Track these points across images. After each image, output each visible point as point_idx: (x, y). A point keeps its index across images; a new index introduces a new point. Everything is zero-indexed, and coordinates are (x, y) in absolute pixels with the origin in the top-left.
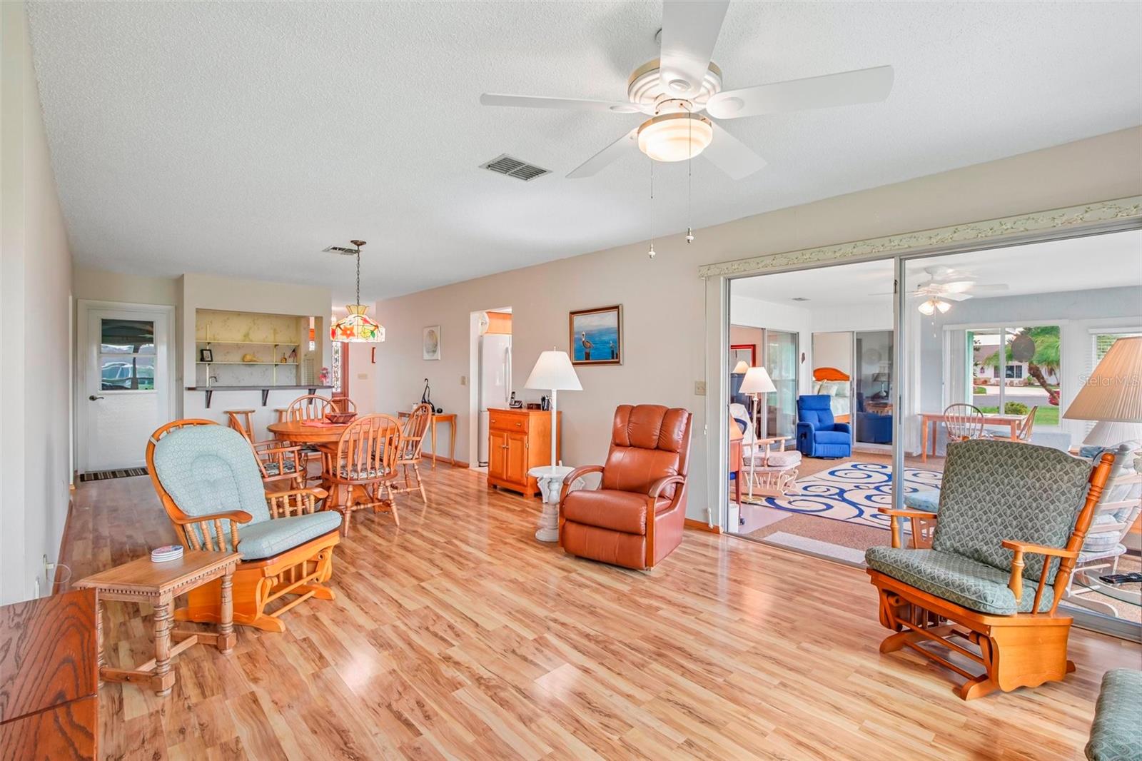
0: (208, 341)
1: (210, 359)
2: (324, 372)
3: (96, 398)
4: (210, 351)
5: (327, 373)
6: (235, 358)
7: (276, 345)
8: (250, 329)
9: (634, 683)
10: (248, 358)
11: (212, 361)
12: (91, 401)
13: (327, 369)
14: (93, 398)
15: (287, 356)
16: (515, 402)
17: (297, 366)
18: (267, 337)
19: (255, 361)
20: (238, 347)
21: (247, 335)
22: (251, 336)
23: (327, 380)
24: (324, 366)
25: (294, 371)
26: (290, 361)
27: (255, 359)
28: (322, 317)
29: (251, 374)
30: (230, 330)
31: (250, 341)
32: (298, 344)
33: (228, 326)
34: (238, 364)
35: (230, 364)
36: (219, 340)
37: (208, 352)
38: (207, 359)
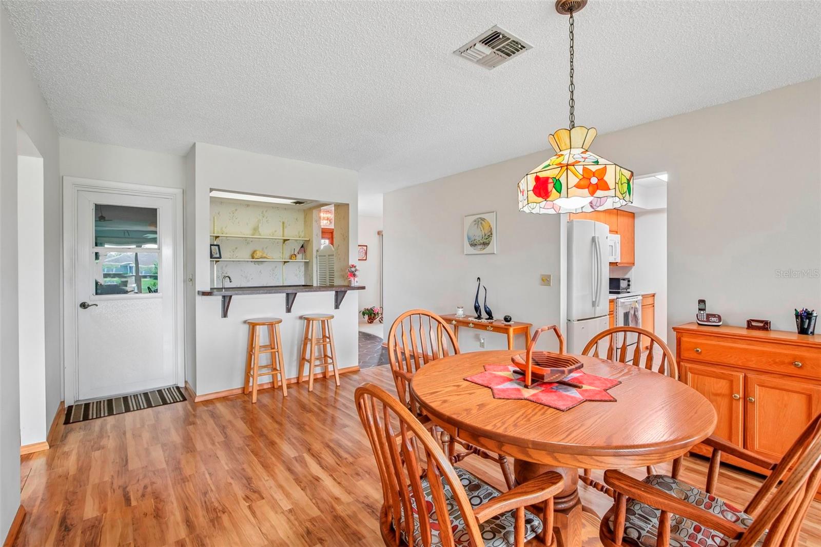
0: (215, 235)
1: (218, 256)
2: (353, 269)
3: (89, 306)
4: (218, 246)
5: (356, 270)
6: (245, 255)
7: (285, 240)
8: (259, 221)
10: (258, 254)
11: (220, 257)
12: (81, 310)
13: (355, 267)
14: (84, 306)
15: (296, 252)
16: (708, 316)
17: (306, 262)
18: (275, 231)
19: (265, 258)
20: (246, 240)
21: (256, 229)
22: (260, 230)
23: (356, 279)
24: (351, 263)
25: (303, 269)
26: (299, 256)
27: (264, 255)
28: (348, 205)
29: (260, 272)
30: (239, 223)
31: (260, 235)
32: (308, 239)
33: (236, 219)
34: (248, 261)
35: (239, 261)
36: (226, 234)
37: (217, 247)
38: (215, 256)
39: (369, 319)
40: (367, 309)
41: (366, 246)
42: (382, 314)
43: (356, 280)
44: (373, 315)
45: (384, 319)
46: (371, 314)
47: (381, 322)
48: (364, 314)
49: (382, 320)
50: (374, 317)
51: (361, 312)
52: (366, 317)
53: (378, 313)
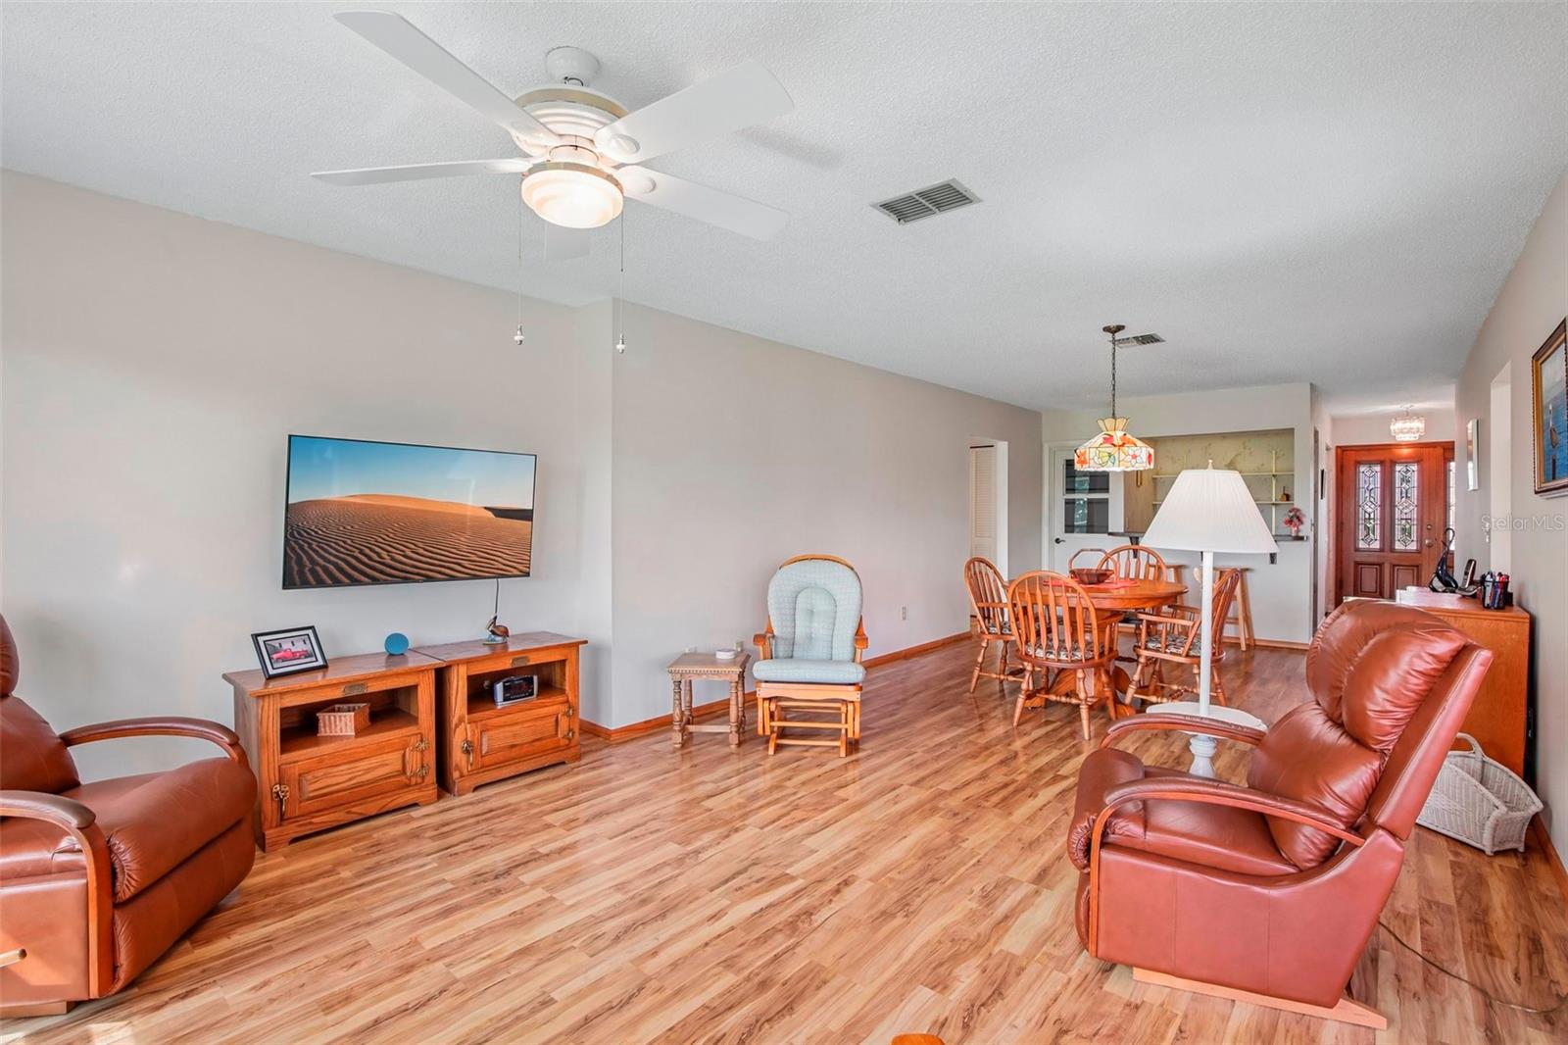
2: (1292, 514)
9: (686, 958)
12: (1056, 544)
13: (1298, 510)
14: (1057, 541)
18: (1262, 465)
23: (1301, 528)
24: (1295, 506)
33: (1210, 454)
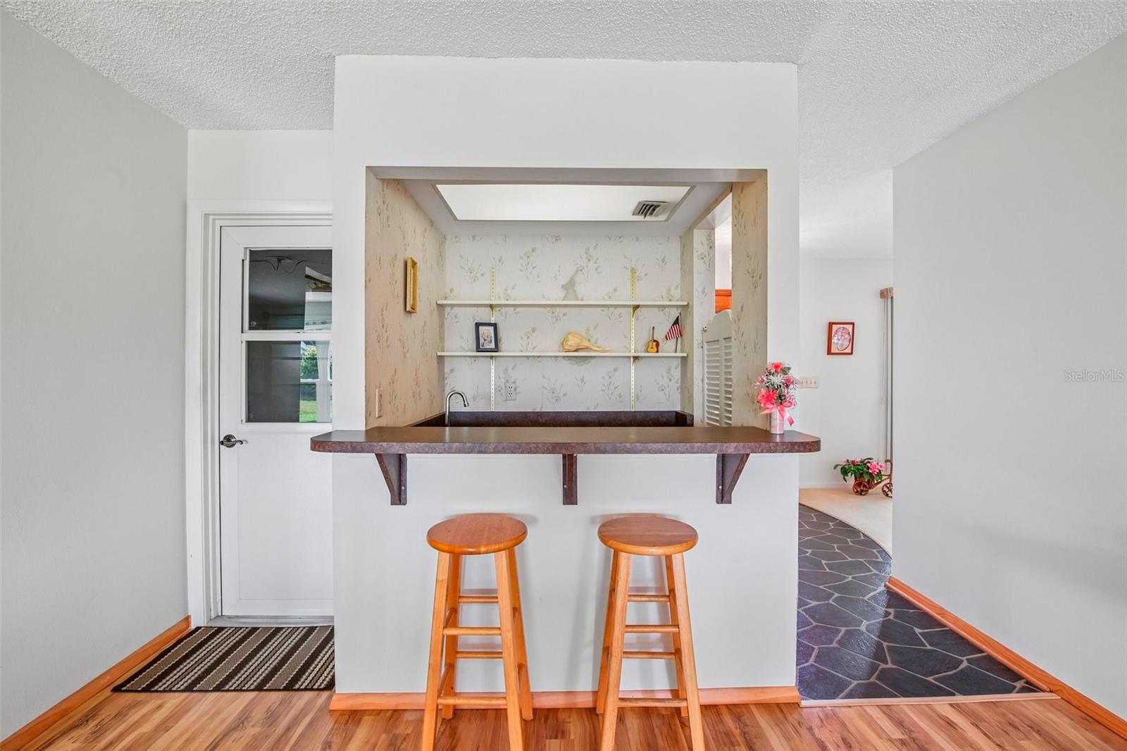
0: (491, 302)
2: (777, 379)
3: (237, 442)
5: (787, 384)
6: (549, 343)
7: (636, 308)
8: (580, 270)
10: (575, 341)
11: (497, 349)
12: (224, 450)
13: (785, 371)
14: (228, 441)
15: (659, 336)
17: (684, 359)
18: (615, 290)
19: (586, 349)
20: (553, 312)
21: (569, 286)
22: (580, 289)
23: (788, 413)
24: (772, 358)
25: (674, 374)
26: (668, 348)
27: (585, 344)
28: (766, 170)
29: (582, 380)
30: (538, 277)
31: (577, 299)
32: (686, 303)
33: (534, 268)
34: (556, 357)
35: (539, 357)
36: (515, 300)
37: (491, 329)
38: (487, 346)
39: (858, 484)
40: (853, 462)
41: (853, 324)
42: (890, 476)
43: (787, 416)
44: (866, 478)
45: (894, 488)
46: (861, 474)
47: (887, 495)
48: (845, 471)
49: (890, 491)
50: (868, 482)
51: (839, 468)
52: (851, 480)
53: (879, 474)
